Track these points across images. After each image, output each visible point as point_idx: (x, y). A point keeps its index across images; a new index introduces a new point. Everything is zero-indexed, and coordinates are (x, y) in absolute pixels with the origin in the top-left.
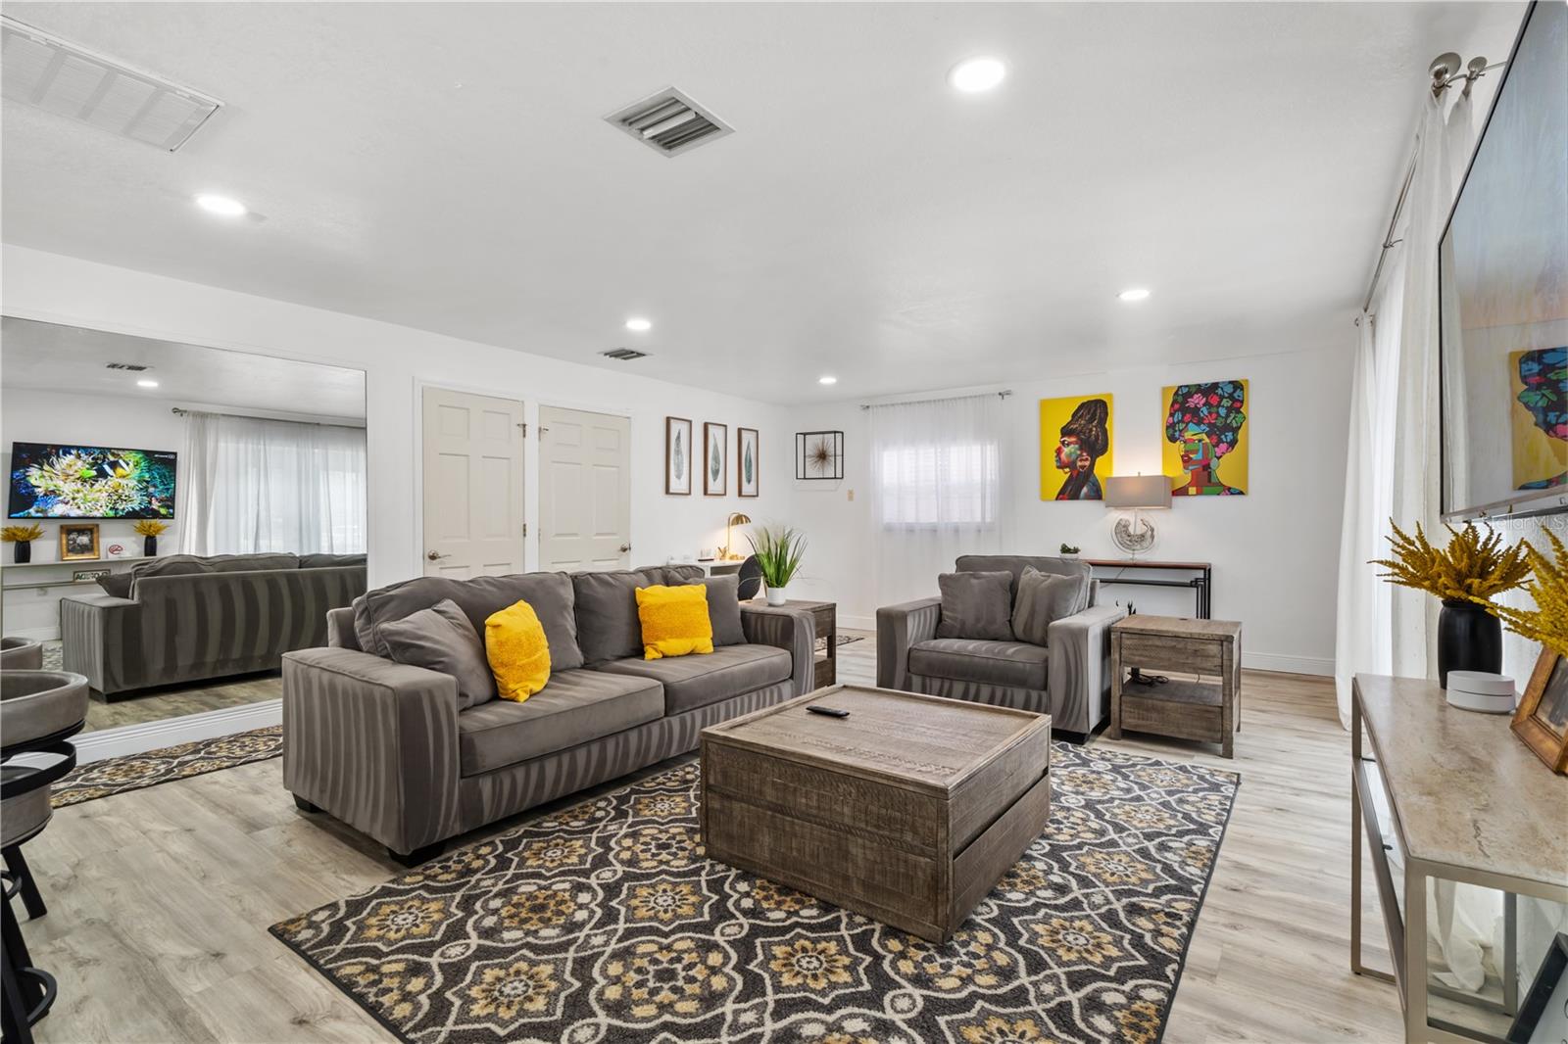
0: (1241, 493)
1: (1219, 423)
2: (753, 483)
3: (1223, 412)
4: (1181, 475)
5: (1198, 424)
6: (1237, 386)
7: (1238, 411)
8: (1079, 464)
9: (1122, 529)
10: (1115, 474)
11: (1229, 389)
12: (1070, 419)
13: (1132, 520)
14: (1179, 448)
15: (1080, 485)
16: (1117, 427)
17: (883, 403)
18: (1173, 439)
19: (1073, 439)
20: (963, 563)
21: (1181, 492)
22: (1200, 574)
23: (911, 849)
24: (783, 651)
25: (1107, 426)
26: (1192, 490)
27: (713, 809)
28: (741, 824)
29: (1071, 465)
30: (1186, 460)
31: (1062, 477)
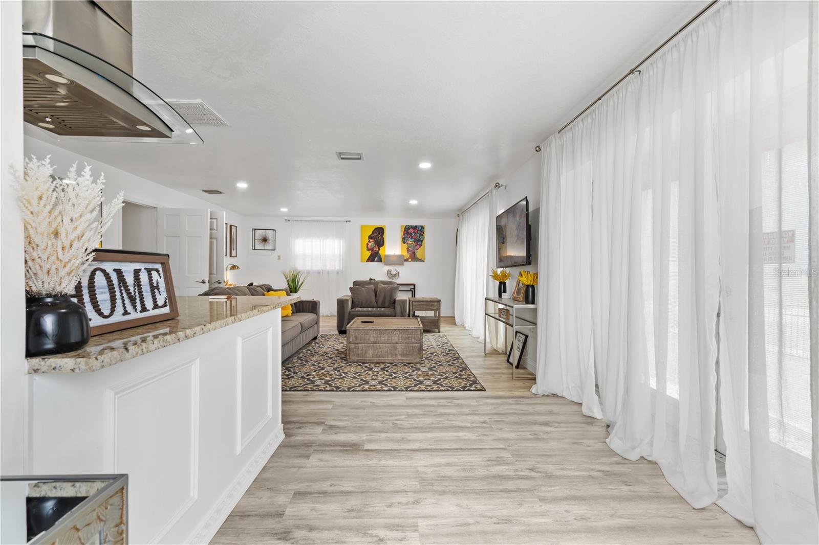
0: (423, 261)
1: (417, 238)
2: (235, 250)
3: (418, 235)
4: (407, 255)
5: (411, 238)
6: (422, 227)
7: (422, 235)
8: (374, 249)
9: (389, 272)
10: (386, 254)
11: (420, 228)
12: (371, 233)
13: (392, 269)
14: (406, 246)
15: (374, 257)
16: (387, 237)
17: (296, 219)
18: (404, 243)
19: (372, 240)
20: (355, 283)
21: (407, 260)
22: (412, 287)
23: (413, 343)
24: (313, 314)
25: (384, 236)
26: (410, 260)
27: (352, 348)
28: (362, 350)
29: (372, 249)
30: (408, 250)
31: (368, 254)
